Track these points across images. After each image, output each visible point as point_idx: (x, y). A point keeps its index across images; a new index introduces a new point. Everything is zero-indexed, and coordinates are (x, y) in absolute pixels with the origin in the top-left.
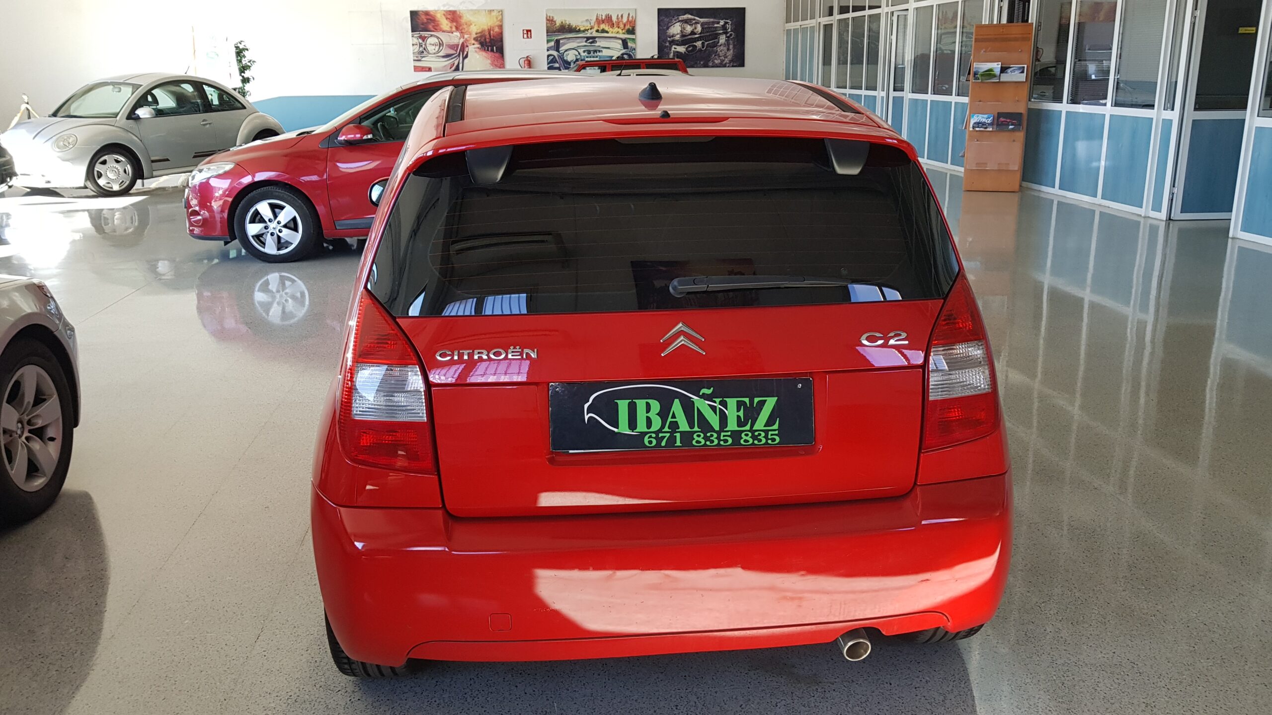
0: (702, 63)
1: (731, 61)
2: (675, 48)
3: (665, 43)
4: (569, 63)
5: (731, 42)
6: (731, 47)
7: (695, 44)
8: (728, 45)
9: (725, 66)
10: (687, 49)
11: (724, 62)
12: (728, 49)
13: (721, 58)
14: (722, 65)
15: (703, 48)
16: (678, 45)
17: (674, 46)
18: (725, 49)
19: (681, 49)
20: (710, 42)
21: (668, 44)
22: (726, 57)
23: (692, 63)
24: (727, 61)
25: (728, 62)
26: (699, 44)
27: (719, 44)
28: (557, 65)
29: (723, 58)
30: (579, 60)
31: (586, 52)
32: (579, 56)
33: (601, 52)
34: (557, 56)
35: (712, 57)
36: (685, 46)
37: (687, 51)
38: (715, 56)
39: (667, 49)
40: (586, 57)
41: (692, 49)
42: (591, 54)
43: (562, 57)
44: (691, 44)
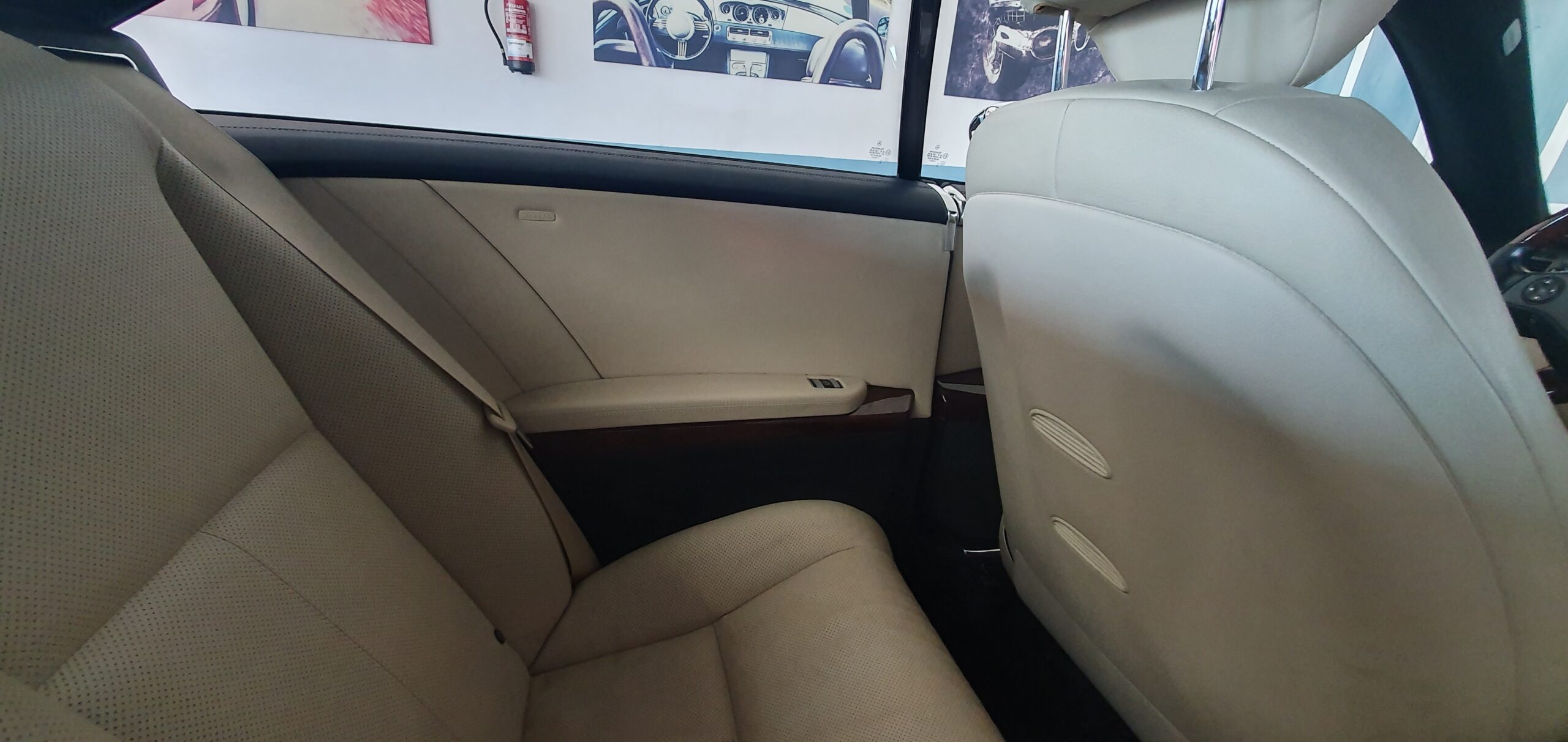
2: (1004, 36)
3: (979, 11)
4: (670, 44)
10: (1036, 41)
15: (1080, 45)
16: (1013, 26)
17: (1002, 29)
19: (1021, 40)
21: (986, 19)
28: (627, 46)
30: (706, 37)
31: (731, 10)
32: (705, 21)
33: (780, 17)
34: (630, 10)
35: (1097, 77)
36: (1033, 34)
37: (1034, 51)
38: (1104, 75)
39: (980, 34)
40: (730, 28)
41: (1049, 44)
42: (748, 20)
43: (646, 17)
44: (1050, 28)
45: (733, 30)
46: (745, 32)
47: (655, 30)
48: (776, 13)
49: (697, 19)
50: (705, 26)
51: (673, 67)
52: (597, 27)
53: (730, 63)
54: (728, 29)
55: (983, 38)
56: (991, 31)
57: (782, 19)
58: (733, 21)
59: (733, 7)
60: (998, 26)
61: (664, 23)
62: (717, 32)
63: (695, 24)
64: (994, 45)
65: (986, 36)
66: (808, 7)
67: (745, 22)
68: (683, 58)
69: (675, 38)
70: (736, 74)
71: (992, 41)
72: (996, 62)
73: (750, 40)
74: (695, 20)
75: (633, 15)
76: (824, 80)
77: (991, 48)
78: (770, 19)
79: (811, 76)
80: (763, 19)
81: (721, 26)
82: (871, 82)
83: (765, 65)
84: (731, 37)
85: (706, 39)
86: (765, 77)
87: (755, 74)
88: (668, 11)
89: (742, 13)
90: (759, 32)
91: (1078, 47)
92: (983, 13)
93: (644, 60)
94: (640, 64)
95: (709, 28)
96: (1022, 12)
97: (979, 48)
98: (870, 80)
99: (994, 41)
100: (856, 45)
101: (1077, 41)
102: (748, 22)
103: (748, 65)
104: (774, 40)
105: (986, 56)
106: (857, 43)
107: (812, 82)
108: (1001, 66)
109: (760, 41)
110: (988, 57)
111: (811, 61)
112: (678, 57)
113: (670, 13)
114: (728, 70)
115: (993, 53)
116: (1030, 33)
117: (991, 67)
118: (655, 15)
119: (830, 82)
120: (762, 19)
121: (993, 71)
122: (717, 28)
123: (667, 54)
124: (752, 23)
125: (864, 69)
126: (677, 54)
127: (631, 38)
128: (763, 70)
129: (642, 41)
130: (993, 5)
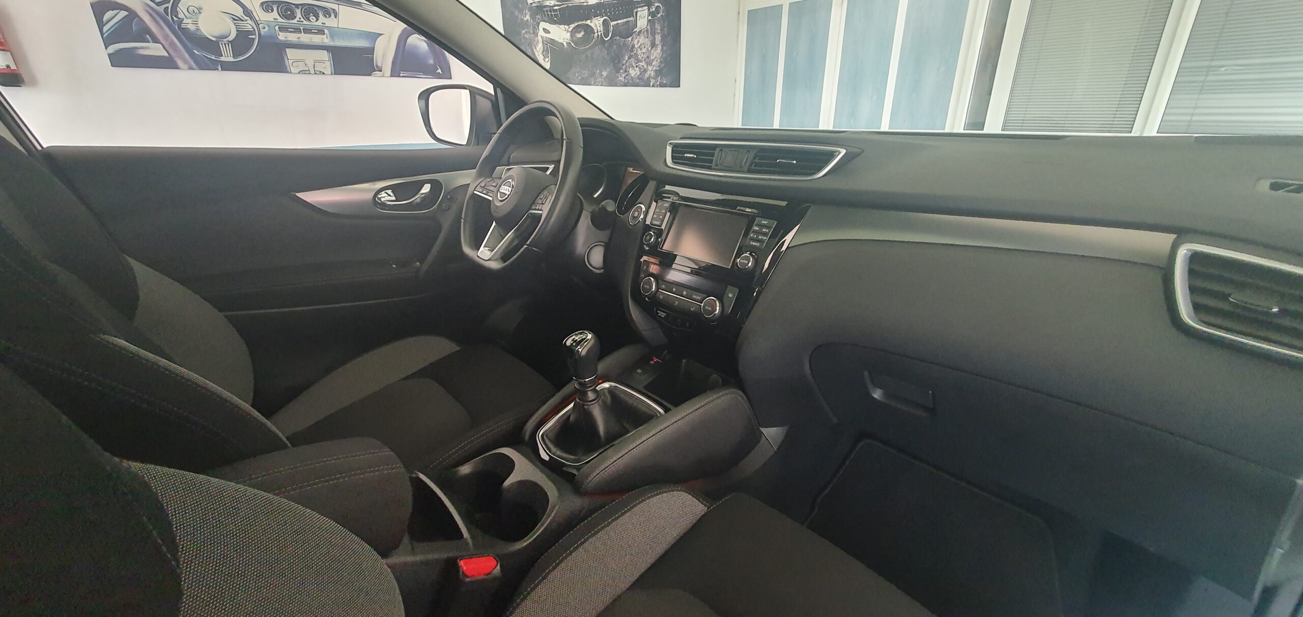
0: (605, 74)
1: (659, 73)
2: (546, 31)
3: (521, 11)
4: (210, 45)
5: (658, 27)
6: (658, 38)
7: (588, 22)
8: (653, 34)
9: (647, 85)
10: (573, 33)
11: (647, 75)
12: (653, 45)
13: (641, 64)
14: (642, 82)
15: (606, 35)
16: (553, 22)
17: (543, 25)
18: (648, 42)
19: (561, 34)
20: (619, 22)
21: (528, 17)
22: (649, 63)
23: (586, 73)
24: (651, 72)
25: (653, 74)
26: (596, 23)
27: (637, 30)
28: (154, 50)
29: (643, 64)
30: (254, 37)
31: (275, 9)
32: (246, 20)
33: (333, 15)
34: (147, 11)
35: (624, 60)
36: (569, 28)
37: (572, 41)
38: (629, 58)
39: (526, 30)
40: (279, 28)
41: (583, 35)
42: (297, 19)
43: (170, 18)
44: (580, 23)
45: (282, 29)
46: (297, 30)
47: (185, 31)
48: (327, 13)
49: (235, 19)
50: (249, 25)
51: (220, 69)
52: (105, 29)
53: (288, 63)
54: (277, 28)
55: (530, 33)
56: (534, 28)
57: (336, 17)
58: (280, 20)
59: (276, 6)
60: (539, 23)
61: (195, 23)
62: (265, 32)
63: (235, 24)
64: (540, 39)
65: (532, 32)
66: (361, 6)
67: (295, 21)
68: (231, 59)
69: (214, 39)
70: (299, 73)
71: (538, 35)
72: (545, 52)
73: (305, 38)
74: (234, 20)
75: (151, 15)
76: (395, 73)
77: (538, 41)
78: (322, 19)
79: (381, 71)
80: (314, 18)
81: (268, 26)
82: (441, 73)
83: (329, 63)
84: (282, 36)
85: (254, 39)
86: (332, 74)
87: (321, 72)
88: (196, 11)
89: (289, 13)
90: (313, 31)
91: (606, 38)
92: (524, 12)
93: (180, 63)
94: (176, 67)
95: (253, 28)
96: (556, 10)
97: (528, 41)
98: (439, 71)
99: (539, 36)
100: (417, 40)
101: (604, 33)
102: (298, 21)
103: (310, 64)
104: (332, 36)
105: (536, 48)
106: (418, 38)
107: (383, 76)
108: (549, 55)
109: (316, 39)
110: (538, 49)
111: (376, 57)
112: (223, 59)
113: (200, 13)
114: (289, 69)
115: (540, 46)
116: (567, 27)
117: (543, 57)
118: (181, 16)
119: (401, 75)
120: (312, 18)
121: (544, 60)
122: (264, 28)
123: (209, 57)
124: (303, 22)
125: (431, 62)
126: (222, 56)
127: (156, 40)
128: (328, 67)
129: (172, 44)
130: (531, 4)
